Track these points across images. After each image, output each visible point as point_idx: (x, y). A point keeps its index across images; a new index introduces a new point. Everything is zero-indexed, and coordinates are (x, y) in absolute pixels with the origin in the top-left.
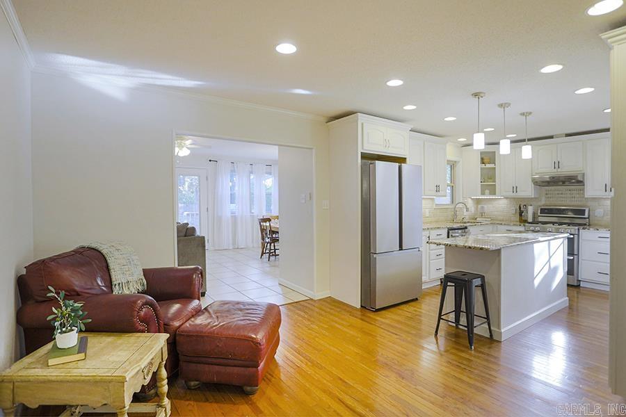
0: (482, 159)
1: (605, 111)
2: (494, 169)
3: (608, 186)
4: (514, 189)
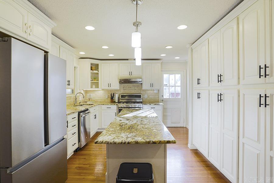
0: (91, 67)
1: (166, 47)
2: (98, 74)
3: (152, 85)
4: (109, 85)
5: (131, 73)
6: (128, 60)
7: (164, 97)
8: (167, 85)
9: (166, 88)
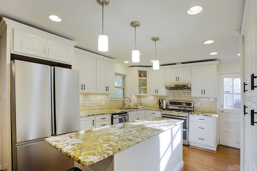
0: (140, 74)
2: (146, 80)
3: (203, 92)
4: (157, 91)
5: (177, 79)
6: (175, 64)
7: (225, 108)
8: (229, 92)
9: (228, 95)
